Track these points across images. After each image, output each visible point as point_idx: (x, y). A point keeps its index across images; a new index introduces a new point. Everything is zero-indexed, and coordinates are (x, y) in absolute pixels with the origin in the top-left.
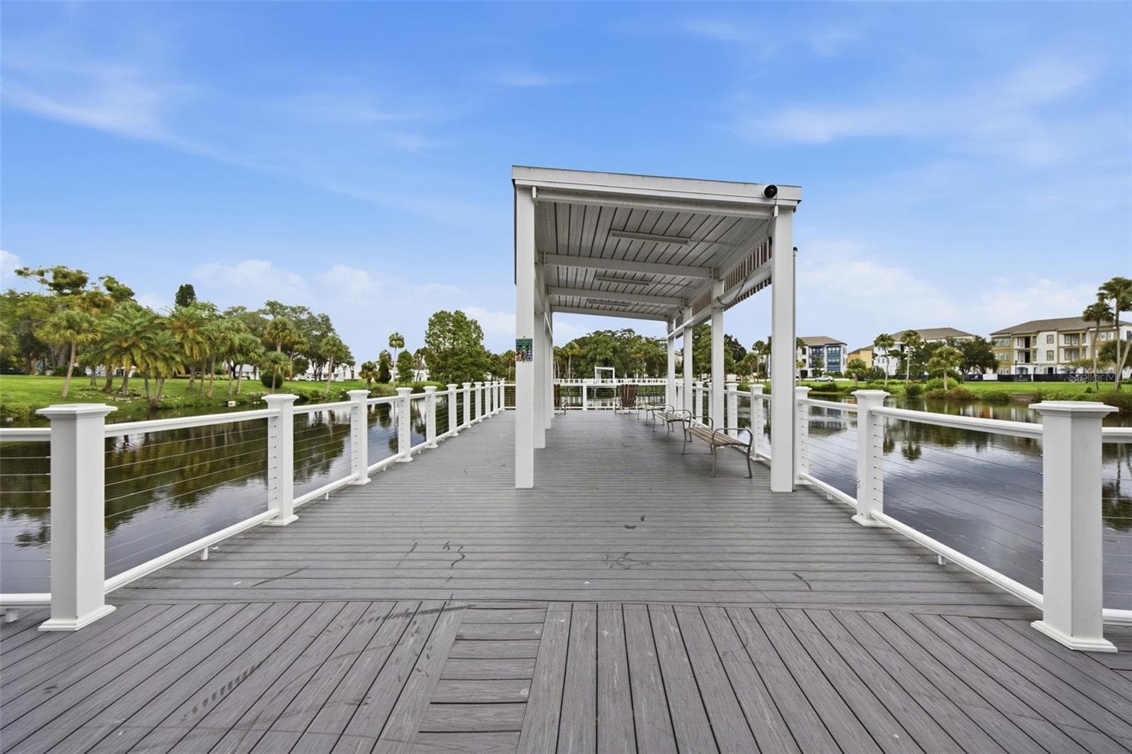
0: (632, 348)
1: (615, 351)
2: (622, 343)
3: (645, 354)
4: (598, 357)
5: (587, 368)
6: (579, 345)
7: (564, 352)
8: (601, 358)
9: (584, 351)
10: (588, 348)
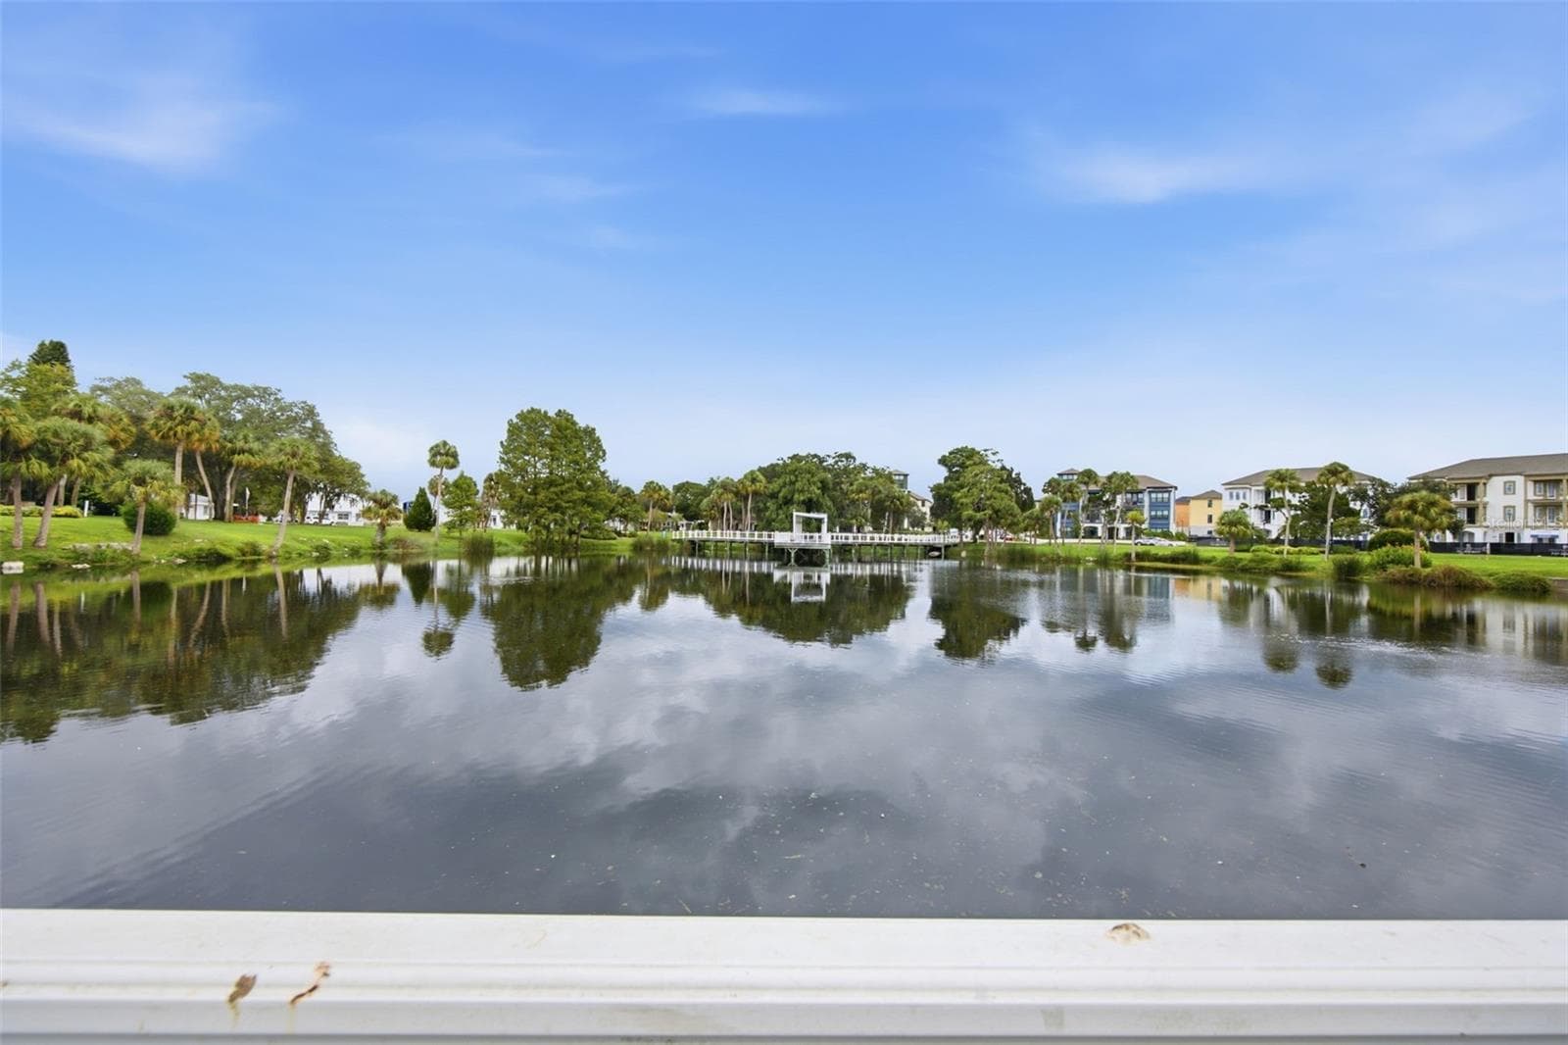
0: (851, 485)
1: (824, 486)
2: (837, 476)
3: (873, 494)
4: (796, 496)
5: (778, 515)
6: (765, 476)
7: (740, 487)
8: (802, 498)
9: (774, 486)
10: (781, 481)
